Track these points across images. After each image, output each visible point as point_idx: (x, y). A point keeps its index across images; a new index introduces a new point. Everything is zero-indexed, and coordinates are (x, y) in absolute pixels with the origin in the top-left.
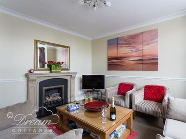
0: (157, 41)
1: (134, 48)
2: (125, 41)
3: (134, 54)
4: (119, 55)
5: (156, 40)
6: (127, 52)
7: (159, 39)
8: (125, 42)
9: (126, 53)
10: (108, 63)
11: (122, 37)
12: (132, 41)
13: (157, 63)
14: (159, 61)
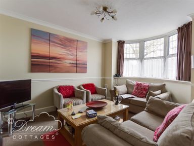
0: (87, 52)
1: (70, 51)
2: (61, 40)
3: (70, 57)
4: (52, 55)
5: (86, 50)
6: (62, 53)
7: (88, 50)
8: (60, 42)
9: (61, 55)
10: (32, 61)
11: (56, 35)
12: (68, 44)
13: (86, 67)
14: (88, 66)
